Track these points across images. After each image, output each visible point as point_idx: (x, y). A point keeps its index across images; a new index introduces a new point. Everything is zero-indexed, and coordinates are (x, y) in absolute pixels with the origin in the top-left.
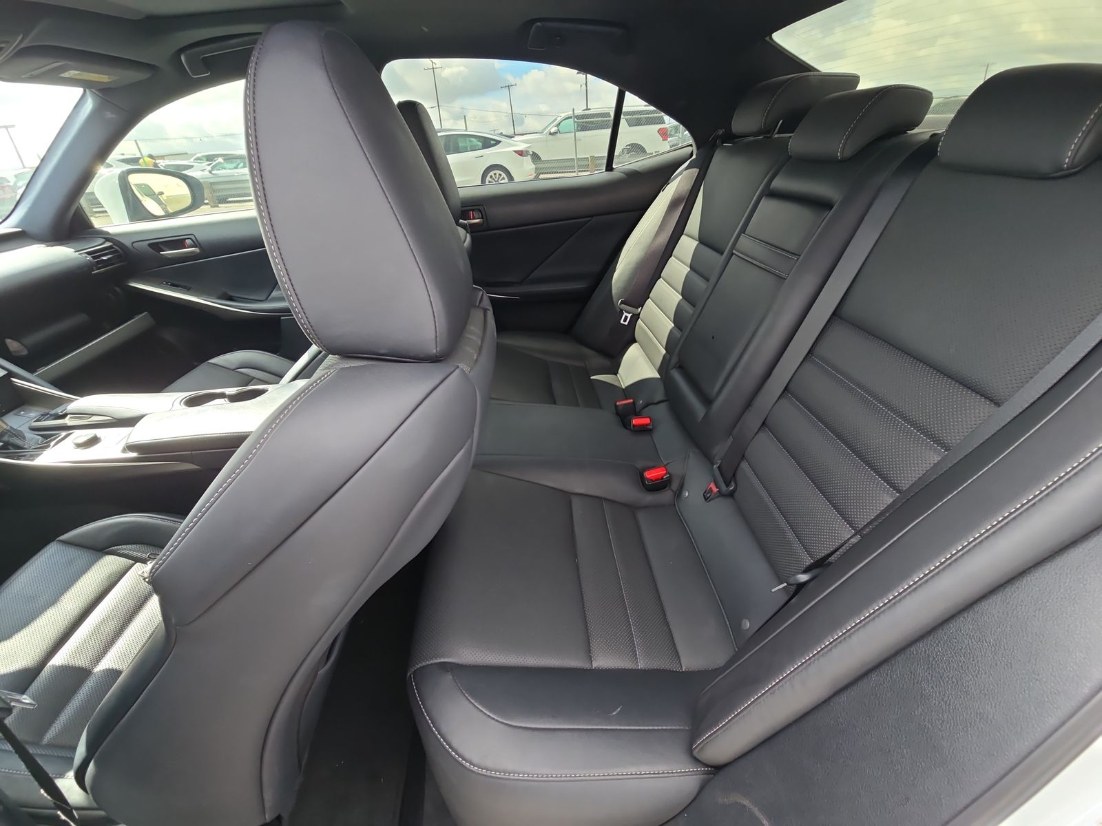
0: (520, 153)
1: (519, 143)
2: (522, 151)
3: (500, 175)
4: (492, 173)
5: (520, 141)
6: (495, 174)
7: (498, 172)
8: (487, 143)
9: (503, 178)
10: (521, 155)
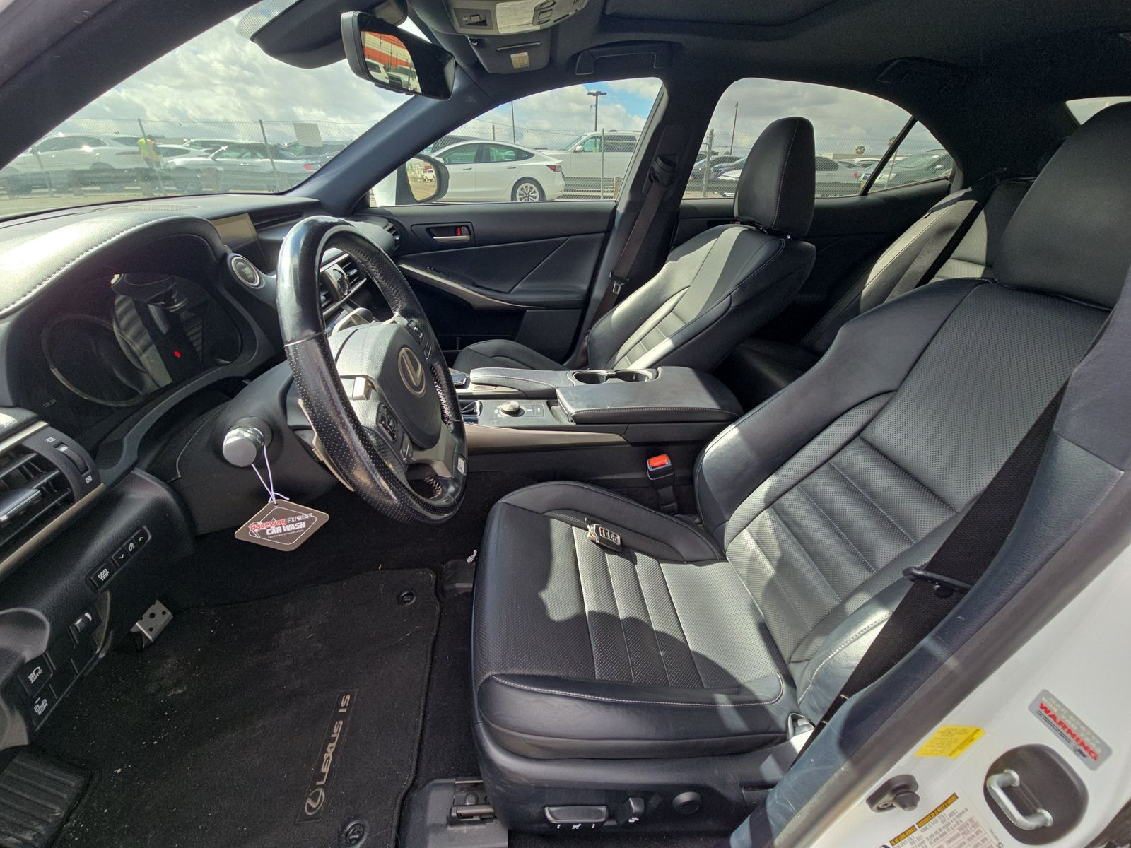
0: (553, 168)
1: (550, 158)
2: (555, 166)
3: (531, 188)
4: (523, 186)
5: (551, 156)
6: (526, 187)
7: (529, 185)
8: (521, 155)
9: (535, 192)
10: (554, 170)
